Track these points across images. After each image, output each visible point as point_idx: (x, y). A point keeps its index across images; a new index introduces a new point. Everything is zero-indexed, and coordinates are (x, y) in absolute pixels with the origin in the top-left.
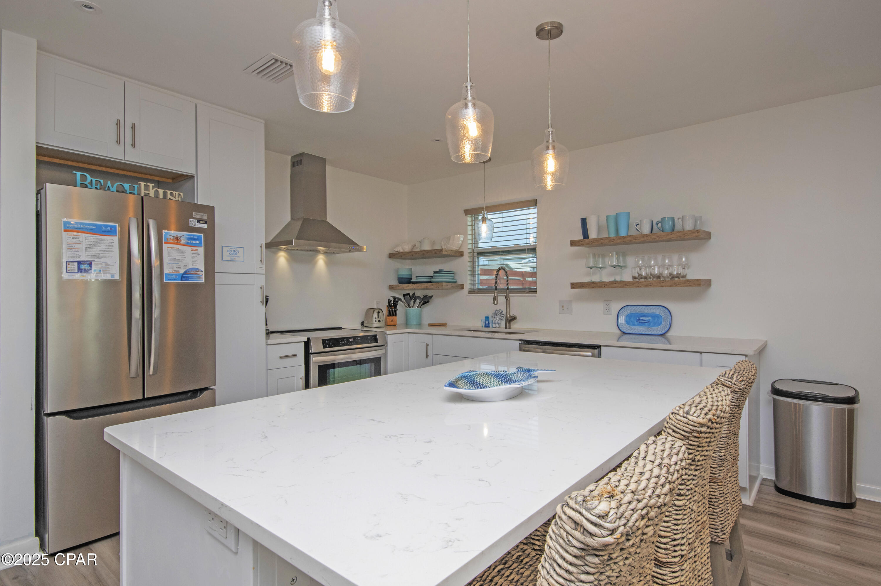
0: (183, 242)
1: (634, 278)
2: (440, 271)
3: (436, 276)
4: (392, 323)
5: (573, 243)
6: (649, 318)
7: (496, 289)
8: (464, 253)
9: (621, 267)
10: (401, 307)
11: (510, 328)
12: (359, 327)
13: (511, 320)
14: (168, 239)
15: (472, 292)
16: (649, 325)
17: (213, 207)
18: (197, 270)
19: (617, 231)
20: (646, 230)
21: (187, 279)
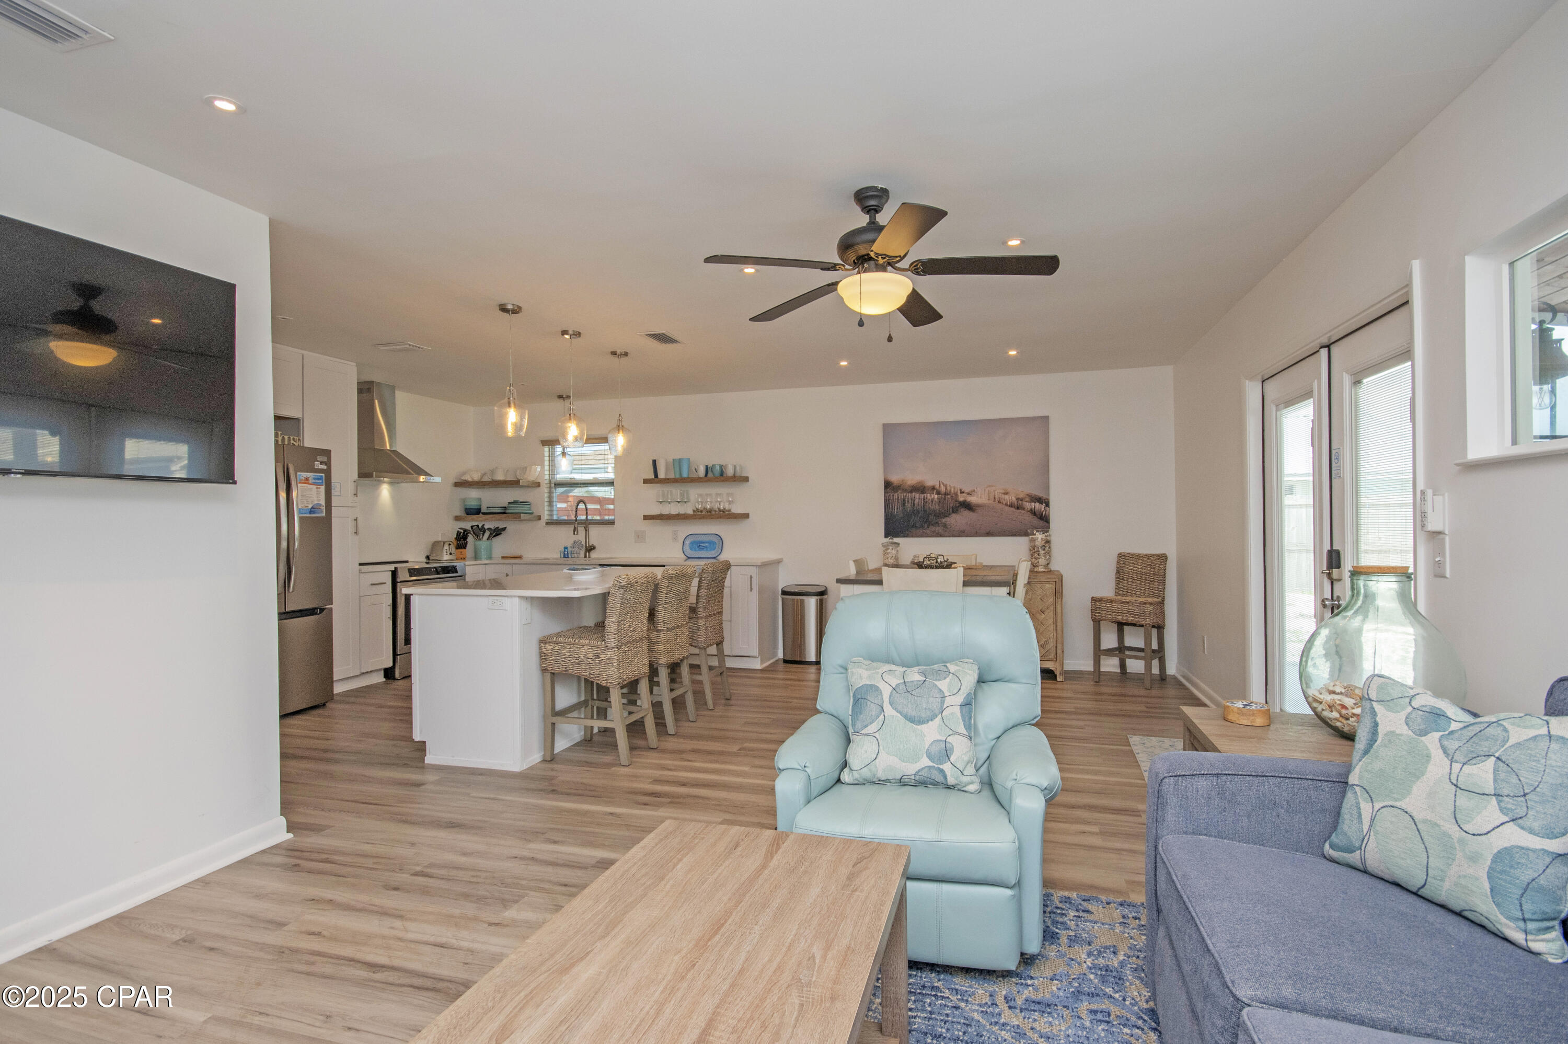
0: (310, 482)
1: (694, 511)
2: (515, 502)
3: (510, 507)
4: (461, 556)
5: (646, 481)
6: (707, 544)
7: (576, 520)
8: (541, 484)
9: (685, 502)
10: (470, 539)
11: (589, 557)
12: (425, 560)
13: (590, 549)
14: (300, 480)
15: (550, 523)
16: (707, 550)
17: (330, 451)
18: (320, 505)
19: (681, 474)
20: (702, 472)
21: (314, 513)
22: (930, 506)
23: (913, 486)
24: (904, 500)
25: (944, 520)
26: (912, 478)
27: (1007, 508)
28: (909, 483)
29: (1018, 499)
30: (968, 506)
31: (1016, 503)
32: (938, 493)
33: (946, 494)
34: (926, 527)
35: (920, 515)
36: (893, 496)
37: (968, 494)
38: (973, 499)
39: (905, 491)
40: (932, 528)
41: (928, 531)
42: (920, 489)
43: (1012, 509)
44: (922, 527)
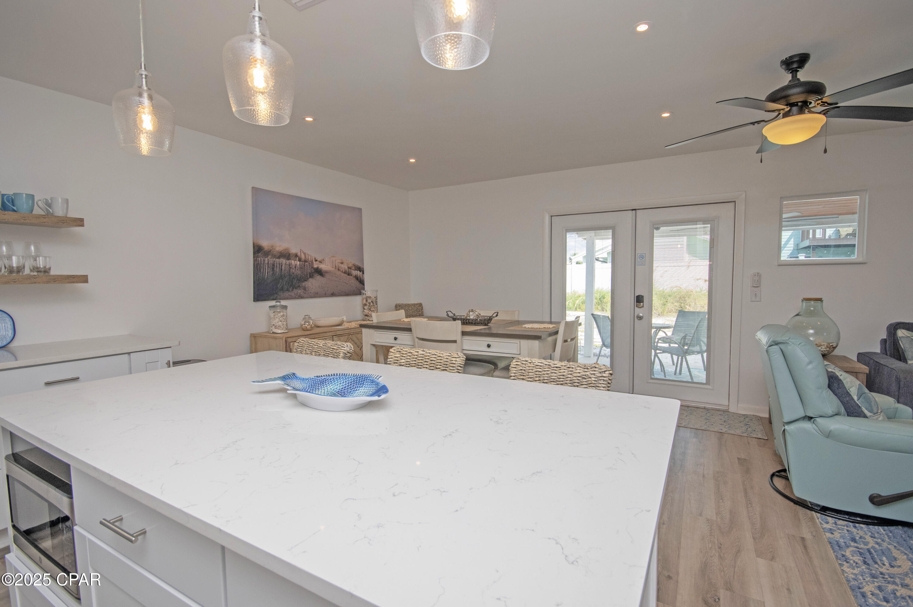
22: (294, 271)
23: (281, 253)
24: (273, 265)
25: (304, 284)
26: (280, 246)
27: (343, 274)
28: (278, 249)
29: (349, 268)
30: (319, 272)
31: (347, 270)
32: (300, 260)
33: (305, 261)
34: (291, 289)
35: (286, 279)
36: (264, 260)
37: (320, 262)
38: (323, 267)
39: (274, 256)
40: (295, 291)
41: (292, 294)
42: (286, 255)
43: (346, 275)
44: (288, 290)
